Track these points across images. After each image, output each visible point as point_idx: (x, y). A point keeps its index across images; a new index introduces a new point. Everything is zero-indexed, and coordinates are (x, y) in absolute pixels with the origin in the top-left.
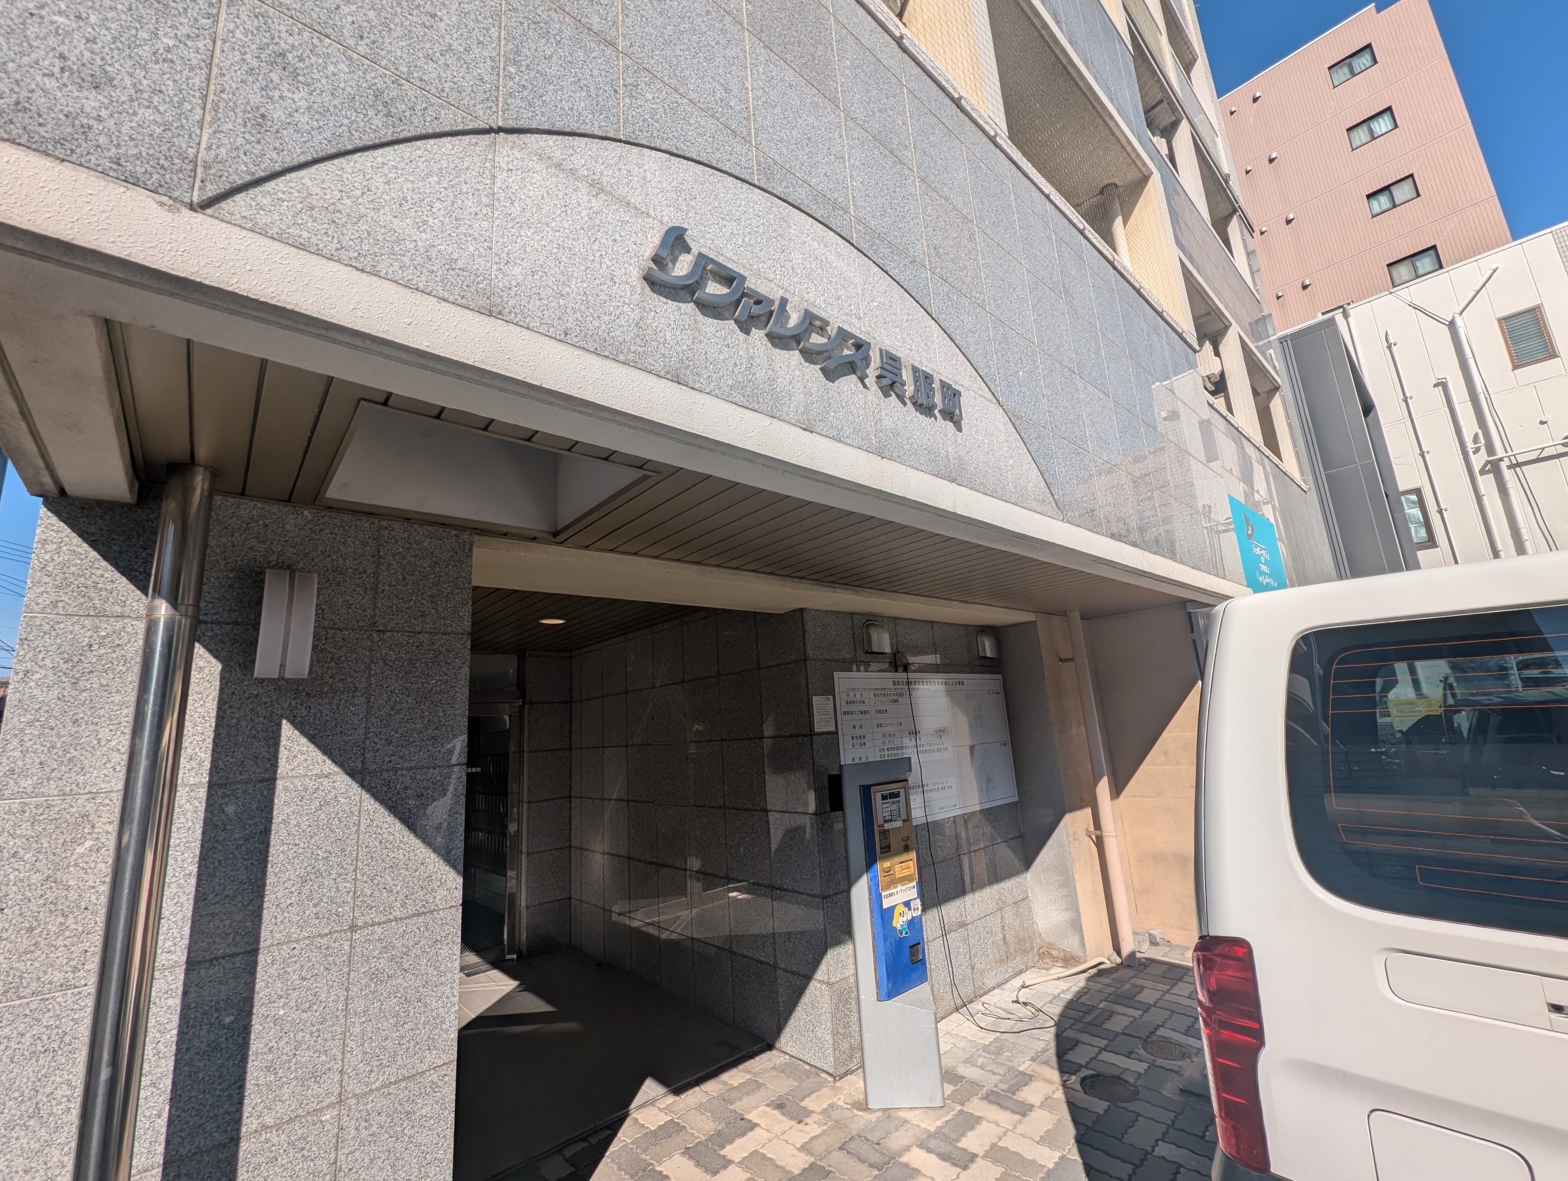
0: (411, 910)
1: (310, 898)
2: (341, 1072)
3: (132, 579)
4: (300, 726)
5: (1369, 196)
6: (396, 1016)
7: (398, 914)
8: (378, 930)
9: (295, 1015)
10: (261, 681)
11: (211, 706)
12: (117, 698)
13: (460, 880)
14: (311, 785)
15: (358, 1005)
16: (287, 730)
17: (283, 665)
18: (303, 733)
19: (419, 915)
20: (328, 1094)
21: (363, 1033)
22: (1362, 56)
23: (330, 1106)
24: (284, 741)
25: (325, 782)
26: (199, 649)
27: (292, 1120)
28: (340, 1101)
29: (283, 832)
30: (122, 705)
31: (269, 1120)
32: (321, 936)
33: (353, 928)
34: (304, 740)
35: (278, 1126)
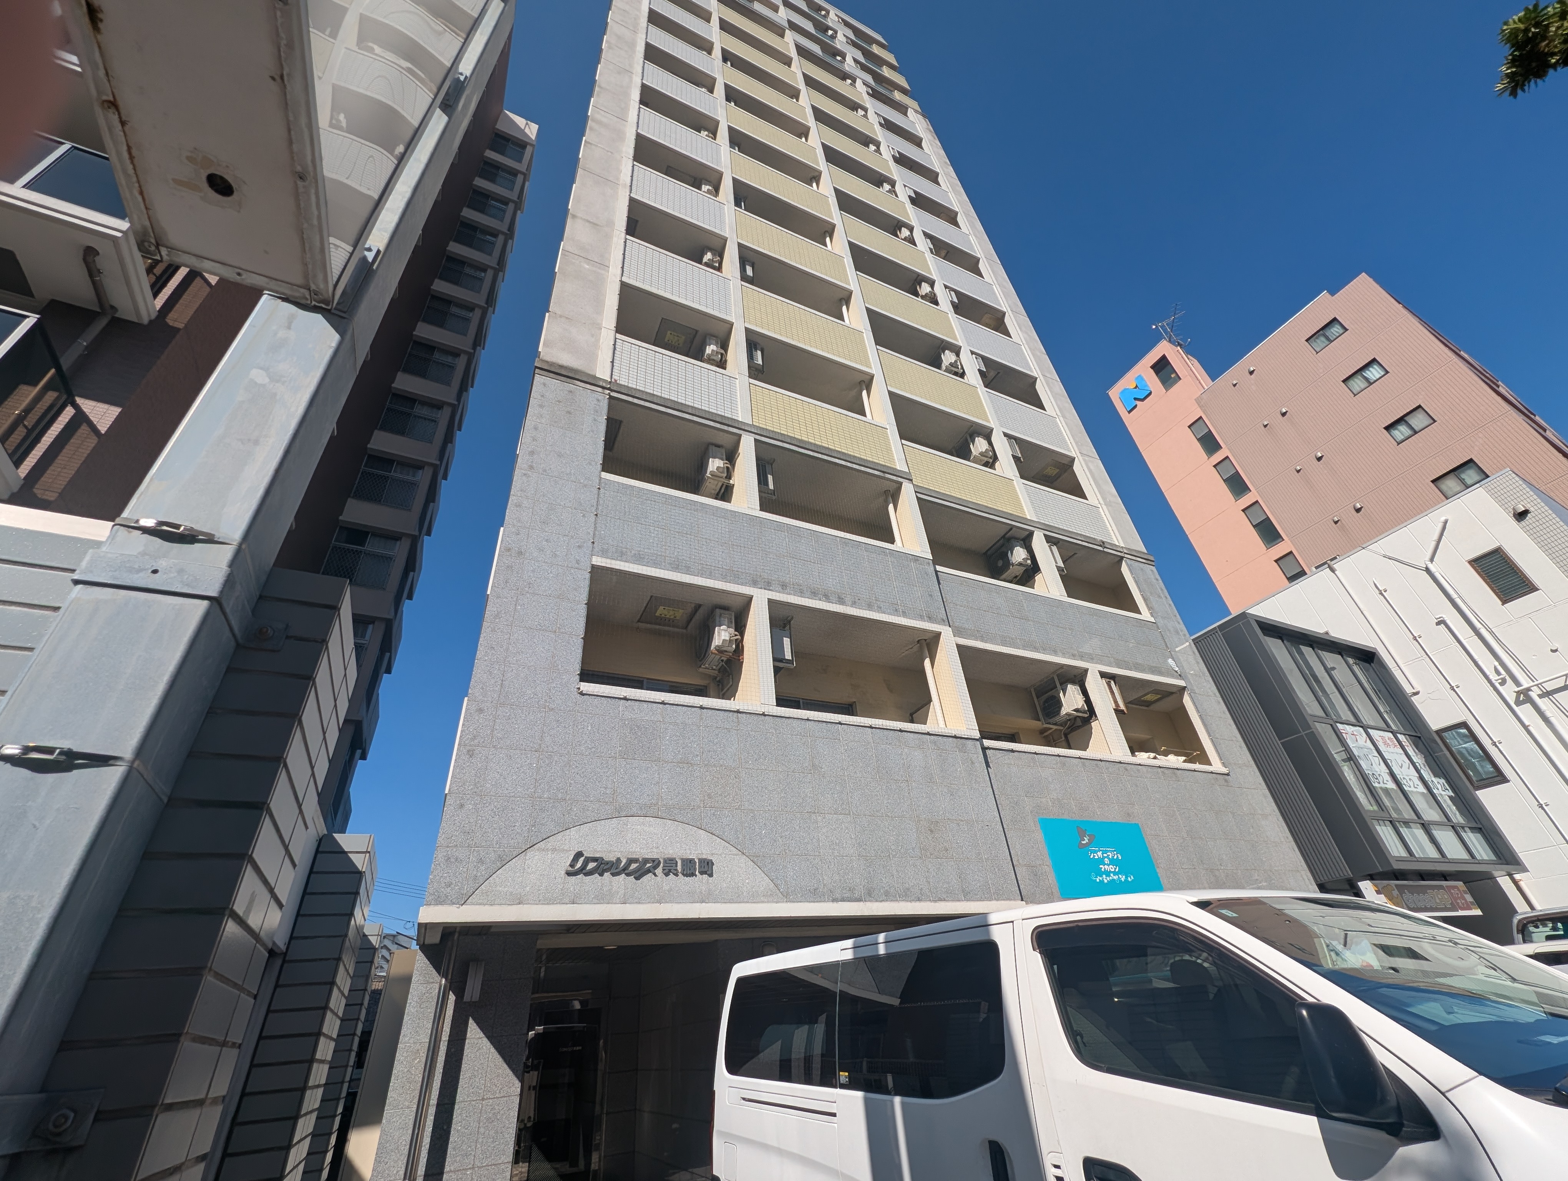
0: (502, 1095)
1: (471, 1086)
2: (474, 1156)
3: (436, 970)
4: (474, 1019)
5: (1388, 428)
6: (493, 1138)
7: (497, 1095)
8: (491, 1101)
9: (463, 1130)
10: (465, 1002)
11: (452, 1012)
12: (429, 1010)
13: (520, 1084)
14: (476, 1042)
15: (482, 1130)
16: (471, 1021)
17: (472, 997)
18: (475, 1022)
19: (505, 1097)
20: (470, 1164)
21: (482, 1142)
22: (1333, 327)
23: (470, 1168)
24: (469, 1025)
25: (480, 1040)
26: (451, 992)
27: (458, 1171)
28: (473, 1168)
29: (466, 1060)
30: (430, 1013)
31: (452, 1169)
32: (474, 1101)
33: (483, 1099)
34: (475, 1024)
35: (454, 1172)
